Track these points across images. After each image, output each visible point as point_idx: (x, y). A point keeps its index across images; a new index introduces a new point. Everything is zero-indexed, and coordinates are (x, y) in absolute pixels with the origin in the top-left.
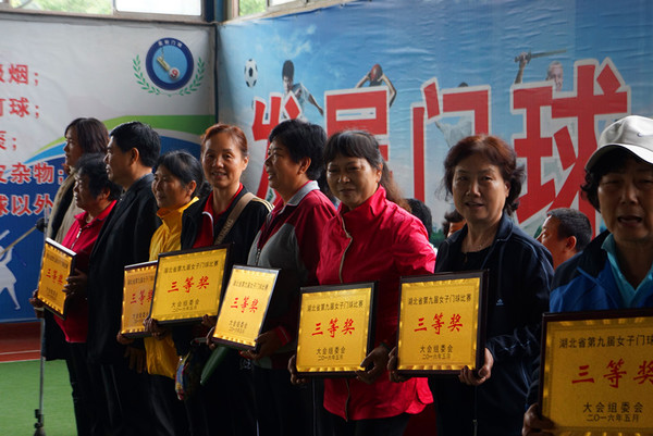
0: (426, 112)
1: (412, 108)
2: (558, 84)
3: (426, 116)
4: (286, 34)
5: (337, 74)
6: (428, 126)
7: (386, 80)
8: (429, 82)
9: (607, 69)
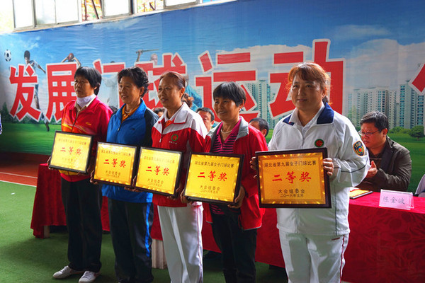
2: (156, 63)
4: (26, 40)
7: (76, 59)
8: (97, 61)
9: (177, 57)
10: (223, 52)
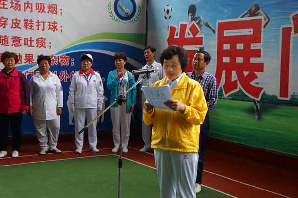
0: (293, 30)
1: (281, 28)
3: (293, 32)
5: (226, 11)
6: (293, 38)
7: (262, 13)
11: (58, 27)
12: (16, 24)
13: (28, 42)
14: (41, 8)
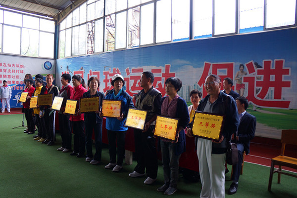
1: (87, 74)
2: (110, 71)
3: (90, 75)
4: (68, 61)
5: (76, 68)
7: (83, 69)
8: (90, 70)
10: (134, 68)
11: (24, 72)
12: (9, 71)
13: (13, 77)
14: (18, 66)
